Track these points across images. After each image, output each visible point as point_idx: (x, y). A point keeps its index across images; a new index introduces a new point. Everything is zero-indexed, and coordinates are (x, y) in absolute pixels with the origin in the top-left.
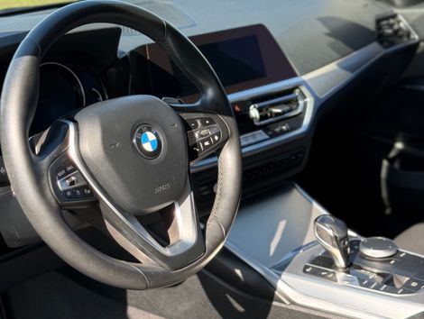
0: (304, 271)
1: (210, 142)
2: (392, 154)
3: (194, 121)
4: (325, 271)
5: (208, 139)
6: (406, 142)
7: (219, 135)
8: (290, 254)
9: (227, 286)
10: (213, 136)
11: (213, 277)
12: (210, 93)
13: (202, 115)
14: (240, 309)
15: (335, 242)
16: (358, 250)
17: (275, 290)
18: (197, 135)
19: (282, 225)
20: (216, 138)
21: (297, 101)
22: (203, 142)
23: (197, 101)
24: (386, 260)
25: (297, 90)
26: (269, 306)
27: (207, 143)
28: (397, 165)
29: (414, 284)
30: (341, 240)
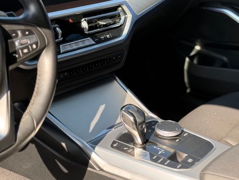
0: (112, 146)
1: (29, 49)
2: (193, 53)
3: (15, 32)
4: (127, 147)
5: (27, 47)
6: (203, 46)
7: (36, 44)
8: (105, 131)
9: (56, 153)
10: (31, 45)
11: (46, 146)
12: (32, 9)
13: (23, 27)
14: (65, 171)
15: (134, 126)
16: (154, 130)
17: (90, 159)
18: (17, 43)
19: (102, 108)
20: (34, 46)
21: (120, 16)
22: (22, 49)
23: (21, 15)
24: (173, 139)
25: (120, 8)
26: (85, 170)
27: (26, 51)
28: (195, 61)
29: (190, 160)
30: (140, 124)
